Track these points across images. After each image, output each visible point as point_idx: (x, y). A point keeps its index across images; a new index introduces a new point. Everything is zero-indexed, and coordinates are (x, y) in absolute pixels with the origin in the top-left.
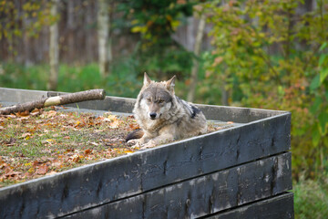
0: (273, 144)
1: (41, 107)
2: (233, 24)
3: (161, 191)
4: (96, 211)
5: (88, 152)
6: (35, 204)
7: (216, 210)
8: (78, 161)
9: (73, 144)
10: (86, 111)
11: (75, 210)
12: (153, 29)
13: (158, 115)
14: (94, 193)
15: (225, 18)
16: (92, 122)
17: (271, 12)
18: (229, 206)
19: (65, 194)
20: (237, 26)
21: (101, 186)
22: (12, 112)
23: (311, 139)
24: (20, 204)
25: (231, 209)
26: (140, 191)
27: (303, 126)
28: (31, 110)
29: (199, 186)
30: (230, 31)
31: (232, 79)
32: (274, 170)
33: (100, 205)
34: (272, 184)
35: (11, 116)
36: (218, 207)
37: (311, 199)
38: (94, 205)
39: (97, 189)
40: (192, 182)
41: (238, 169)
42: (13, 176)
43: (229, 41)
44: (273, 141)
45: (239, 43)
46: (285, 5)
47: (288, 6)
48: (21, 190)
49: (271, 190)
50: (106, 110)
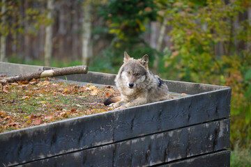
0: (216, 112)
1: (38, 77)
2: (188, 26)
3: (128, 143)
4: (77, 154)
5: (73, 111)
6: (30, 146)
7: (169, 160)
8: (65, 116)
9: (62, 105)
10: (72, 83)
11: (61, 153)
12: (126, 30)
13: (135, 85)
14: (76, 141)
15: (182, 22)
16: (76, 90)
17: (217, 19)
18: (180, 157)
19: (54, 140)
20: (191, 28)
21: (82, 135)
22: (15, 81)
23: (244, 118)
24: (19, 145)
25: (181, 160)
26: (111, 142)
27: (238, 107)
28: (30, 79)
29: (158, 140)
30: (185, 31)
31: (185, 69)
32: (216, 132)
33: (80, 150)
34: (215, 143)
35: (15, 84)
36: (172, 158)
37: (243, 163)
38: (76, 150)
39: (78, 137)
40: (153, 137)
41: (189, 129)
42: (14, 125)
43: (184, 39)
44: (217, 109)
45: (192, 41)
46: (228, 13)
47: (231, 14)
48: (21, 135)
49: (214, 147)
50: (88, 82)
